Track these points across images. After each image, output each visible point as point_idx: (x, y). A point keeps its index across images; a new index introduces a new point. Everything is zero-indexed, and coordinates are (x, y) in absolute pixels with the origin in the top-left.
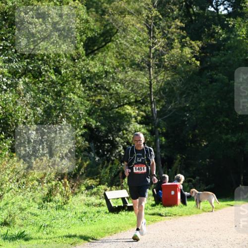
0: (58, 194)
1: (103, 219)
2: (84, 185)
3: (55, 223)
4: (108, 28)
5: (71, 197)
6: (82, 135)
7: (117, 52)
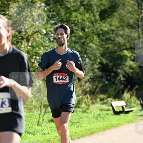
0: (83, 104)
1: (110, 119)
2: (99, 98)
3: (82, 120)
4: (114, 4)
5: (91, 105)
6: (98, 68)
7: (119, 18)
